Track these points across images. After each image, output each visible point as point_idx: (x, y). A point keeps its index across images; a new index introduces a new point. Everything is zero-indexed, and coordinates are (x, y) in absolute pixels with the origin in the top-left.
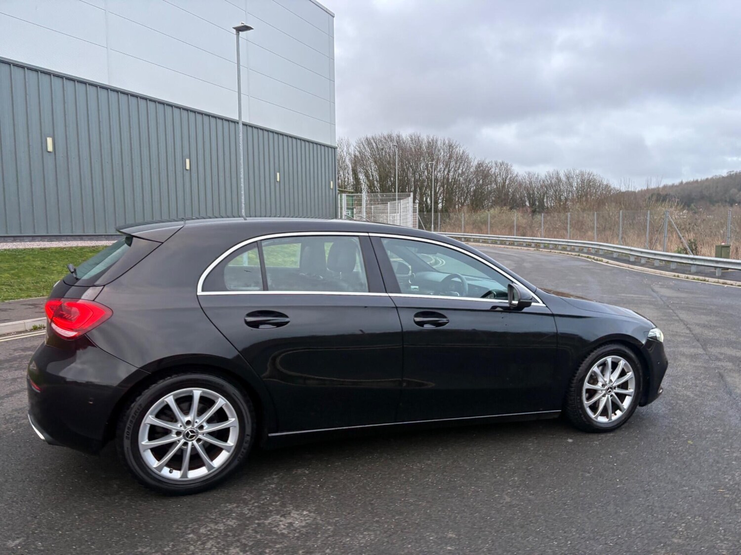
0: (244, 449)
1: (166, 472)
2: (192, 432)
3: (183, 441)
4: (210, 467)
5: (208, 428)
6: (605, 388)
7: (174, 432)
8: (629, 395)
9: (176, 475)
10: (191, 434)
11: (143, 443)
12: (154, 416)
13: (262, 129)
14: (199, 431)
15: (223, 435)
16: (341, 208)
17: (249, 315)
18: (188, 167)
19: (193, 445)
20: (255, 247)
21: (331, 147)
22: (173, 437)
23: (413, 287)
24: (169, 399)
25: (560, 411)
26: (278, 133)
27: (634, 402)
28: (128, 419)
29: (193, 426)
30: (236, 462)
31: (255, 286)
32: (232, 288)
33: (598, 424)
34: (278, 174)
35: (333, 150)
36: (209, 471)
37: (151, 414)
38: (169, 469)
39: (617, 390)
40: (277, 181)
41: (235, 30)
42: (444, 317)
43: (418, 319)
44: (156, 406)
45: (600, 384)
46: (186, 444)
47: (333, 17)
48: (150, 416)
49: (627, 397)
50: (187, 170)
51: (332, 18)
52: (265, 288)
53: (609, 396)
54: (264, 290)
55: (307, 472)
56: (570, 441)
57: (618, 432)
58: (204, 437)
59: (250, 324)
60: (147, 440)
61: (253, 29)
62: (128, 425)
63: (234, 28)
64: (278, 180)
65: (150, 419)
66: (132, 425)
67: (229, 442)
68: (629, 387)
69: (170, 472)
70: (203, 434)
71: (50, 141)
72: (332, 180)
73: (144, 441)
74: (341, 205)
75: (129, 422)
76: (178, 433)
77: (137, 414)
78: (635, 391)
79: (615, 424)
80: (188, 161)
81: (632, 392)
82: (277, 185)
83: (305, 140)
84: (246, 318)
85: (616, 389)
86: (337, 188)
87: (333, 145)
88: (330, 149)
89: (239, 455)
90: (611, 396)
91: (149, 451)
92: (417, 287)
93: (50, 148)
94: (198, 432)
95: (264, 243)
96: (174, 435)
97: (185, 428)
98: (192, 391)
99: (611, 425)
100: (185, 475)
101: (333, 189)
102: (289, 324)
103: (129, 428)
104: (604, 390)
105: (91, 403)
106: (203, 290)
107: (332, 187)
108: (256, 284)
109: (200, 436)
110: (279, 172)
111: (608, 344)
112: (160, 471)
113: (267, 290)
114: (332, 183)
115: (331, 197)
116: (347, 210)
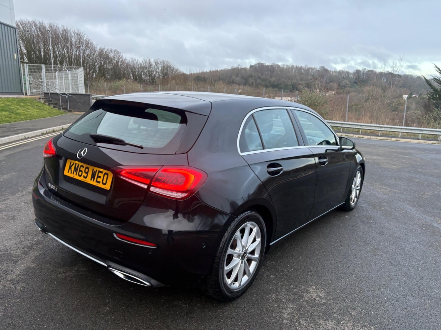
2: (245, 253)
4: (248, 274)
10: (244, 255)
11: (226, 269)
16: (24, 75)
17: (268, 167)
19: (244, 262)
20: (252, 118)
21: (13, 28)
24: (237, 233)
25: (345, 202)
29: (245, 249)
31: (259, 147)
32: (251, 149)
35: (14, 29)
36: (248, 276)
37: (230, 247)
43: (320, 161)
44: (232, 241)
54: (263, 149)
59: (270, 173)
60: (226, 267)
65: (229, 250)
66: (224, 258)
67: (255, 255)
72: (16, 53)
74: (24, 72)
78: (360, 186)
84: (268, 170)
86: (20, 60)
91: (226, 274)
94: (247, 253)
95: (255, 116)
97: (242, 251)
98: (246, 225)
100: (240, 284)
101: (16, 60)
106: (241, 152)
107: (15, 58)
108: (260, 145)
112: (231, 285)
113: (265, 149)
114: (15, 55)
115: (15, 66)
116: (29, 76)
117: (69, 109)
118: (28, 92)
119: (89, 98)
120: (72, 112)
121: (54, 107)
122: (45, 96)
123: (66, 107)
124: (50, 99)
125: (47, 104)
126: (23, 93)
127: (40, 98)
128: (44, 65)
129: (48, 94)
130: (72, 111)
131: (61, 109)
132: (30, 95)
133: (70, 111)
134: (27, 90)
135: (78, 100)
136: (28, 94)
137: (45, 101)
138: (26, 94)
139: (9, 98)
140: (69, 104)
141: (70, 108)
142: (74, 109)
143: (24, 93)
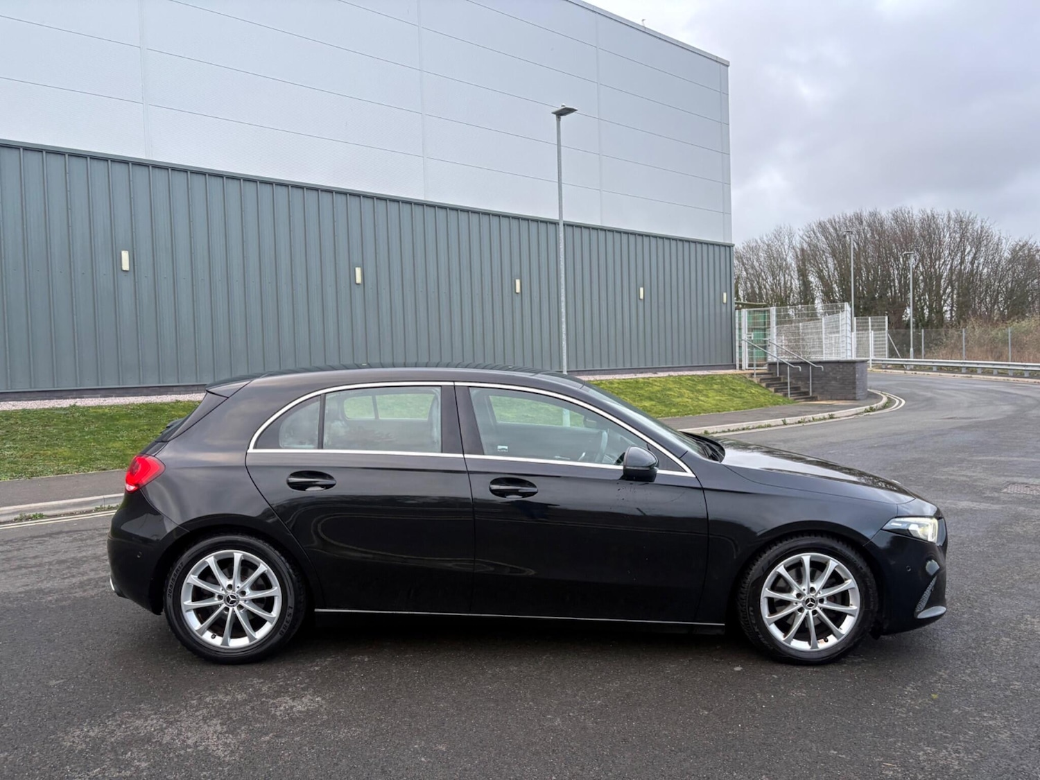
0: (287, 622)
1: (208, 636)
2: (233, 597)
3: (224, 605)
4: (252, 639)
5: (251, 594)
6: (802, 599)
7: (217, 595)
8: (851, 615)
9: (218, 641)
10: (232, 599)
11: (186, 603)
12: (197, 577)
13: (620, 232)
14: (241, 597)
15: (267, 604)
16: (740, 329)
17: (294, 475)
18: (518, 290)
19: (234, 611)
20: (317, 400)
21: (724, 246)
22: (216, 601)
23: (500, 447)
24: (210, 560)
25: (723, 625)
26: (642, 235)
27: (859, 626)
28: (171, 576)
29: (234, 591)
30: (278, 637)
31: (309, 444)
32: (285, 446)
33: (790, 651)
34: (642, 289)
35: (728, 249)
36: (250, 641)
37: (193, 574)
38: (211, 634)
39: (826, 605)
40: (640, 299)
41: (555, 115)
42: (532, 485)
43: (495, 487)
44: (198, 567)
45: (794, 593)
46: (227, 609)
47: (728, 66)
48: (192, 576)
49: (848, 617)
50: (517, 293)
51: (725, 67)
52: (321, 446)
53: (810, 612)
54: (319, 448)
55: (366, 659)
56: (738, 669)
57: (831, 668)
58: (247, 604)
59: (293, 485)
60: (190, 601)
61: (576, 110)
62: (170, 583)
63: (554, 113)
64: (642, 297)
65: (192, 579)
66: (174, 583)
67: (272, 613)
68: (851, 602)
69: (213, 637)
70: (245, 601)
71: (358, 271)
72: (726, 292)
73: (187, 602)
74: (740, 324)
75: (171, 580)
76: (220, 597)
77: (179, 572)
78: (861, 608)
79: (824, 654)
80: (518, 282)
81: (856, 610)
82: (641, 304)
83: (682, 240)
84: (290, 479)
85: (825, 602)
86: (734, 303)
87: (728, 242)
88: (722, 249)
89: (282, 629)
90: (815, 612)
91: (192, 612)
92: (506, 447)
93: (359, 280)
94: (239, 598)
95: (328, 397)
96: (216, 599)
97: (226, 592)
98: (232, 554)
99: (815, 656)
100: (225, 643)
101: (726, 303)
102: (334, 487)
103: (171, 586)
104: (800, 602)
105: (139, 557)
106: (255, 447)
107: (725, 301)
108: (312, 442)
109: (241, 603)
110: (643, 287)
111: (803, 536)
112: (202, 634)
113: (322, 448)
114: (725, 295)
115: (724, 316)
116: (749, 331)
117: (811, 394)
118: (745, 364)
119: (854, 368)
120: (816, 400)
121: (776, 391)
122: (770, 370)
123: (806, 390)
124: (778, 376)
125: (764, 385)
126: (735, 365)
127: (753, 374)
128: (775, 308)
129: (775, 364)
130: (819, 398)
131: (789, 396)
132: (747, 368)
133: (813, 399)
134: (743, 359)
135: (831, 374)
136: (743, 368)
137: (761, 380)
138: (741, 367)
139: (682, 376)
140: (812, 384)
141: (813, 391)
142: (821, 394)
143: (738, 366)
